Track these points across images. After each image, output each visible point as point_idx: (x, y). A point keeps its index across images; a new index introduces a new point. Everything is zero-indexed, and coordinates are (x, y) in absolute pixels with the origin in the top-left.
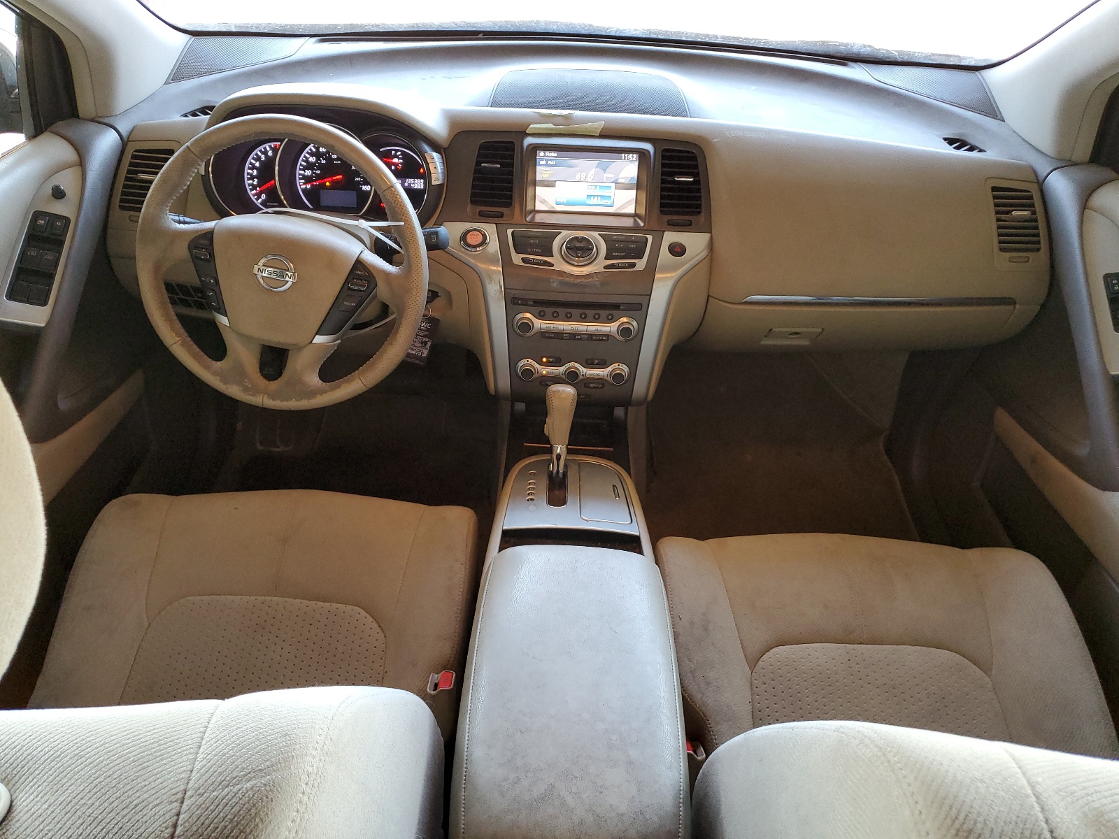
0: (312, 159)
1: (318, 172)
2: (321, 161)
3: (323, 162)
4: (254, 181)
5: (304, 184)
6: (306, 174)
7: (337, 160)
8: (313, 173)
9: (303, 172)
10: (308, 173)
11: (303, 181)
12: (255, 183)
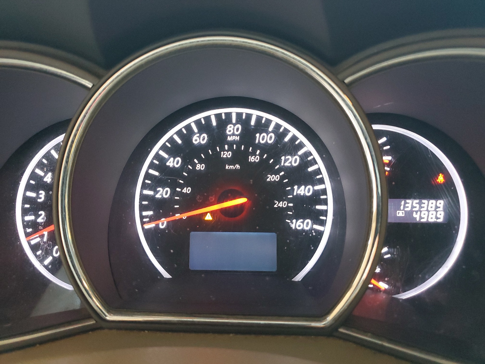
0: (174, 163)
1: (187, 190)
2: (194, 165)
3: (200, 167)
4: (38, 216)
5: (152, 219)
6: (158, 196)
7: (231, 161)
8: (174, 193)
9: (151, 193)
10: (163, 193)
11: (150, 213)
12: (40, 220)
